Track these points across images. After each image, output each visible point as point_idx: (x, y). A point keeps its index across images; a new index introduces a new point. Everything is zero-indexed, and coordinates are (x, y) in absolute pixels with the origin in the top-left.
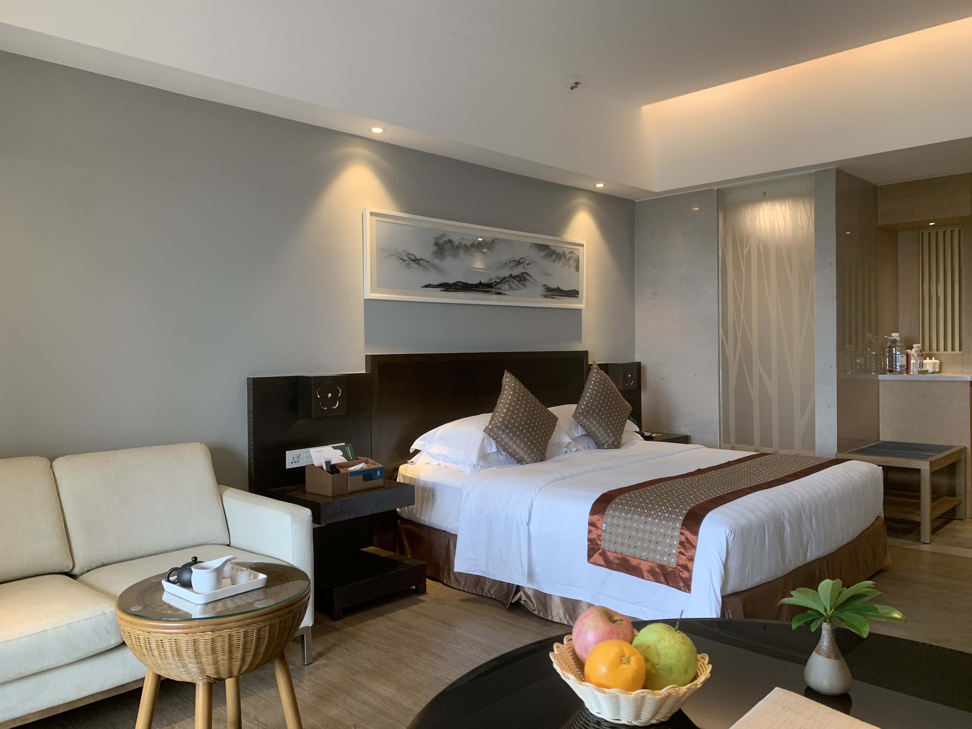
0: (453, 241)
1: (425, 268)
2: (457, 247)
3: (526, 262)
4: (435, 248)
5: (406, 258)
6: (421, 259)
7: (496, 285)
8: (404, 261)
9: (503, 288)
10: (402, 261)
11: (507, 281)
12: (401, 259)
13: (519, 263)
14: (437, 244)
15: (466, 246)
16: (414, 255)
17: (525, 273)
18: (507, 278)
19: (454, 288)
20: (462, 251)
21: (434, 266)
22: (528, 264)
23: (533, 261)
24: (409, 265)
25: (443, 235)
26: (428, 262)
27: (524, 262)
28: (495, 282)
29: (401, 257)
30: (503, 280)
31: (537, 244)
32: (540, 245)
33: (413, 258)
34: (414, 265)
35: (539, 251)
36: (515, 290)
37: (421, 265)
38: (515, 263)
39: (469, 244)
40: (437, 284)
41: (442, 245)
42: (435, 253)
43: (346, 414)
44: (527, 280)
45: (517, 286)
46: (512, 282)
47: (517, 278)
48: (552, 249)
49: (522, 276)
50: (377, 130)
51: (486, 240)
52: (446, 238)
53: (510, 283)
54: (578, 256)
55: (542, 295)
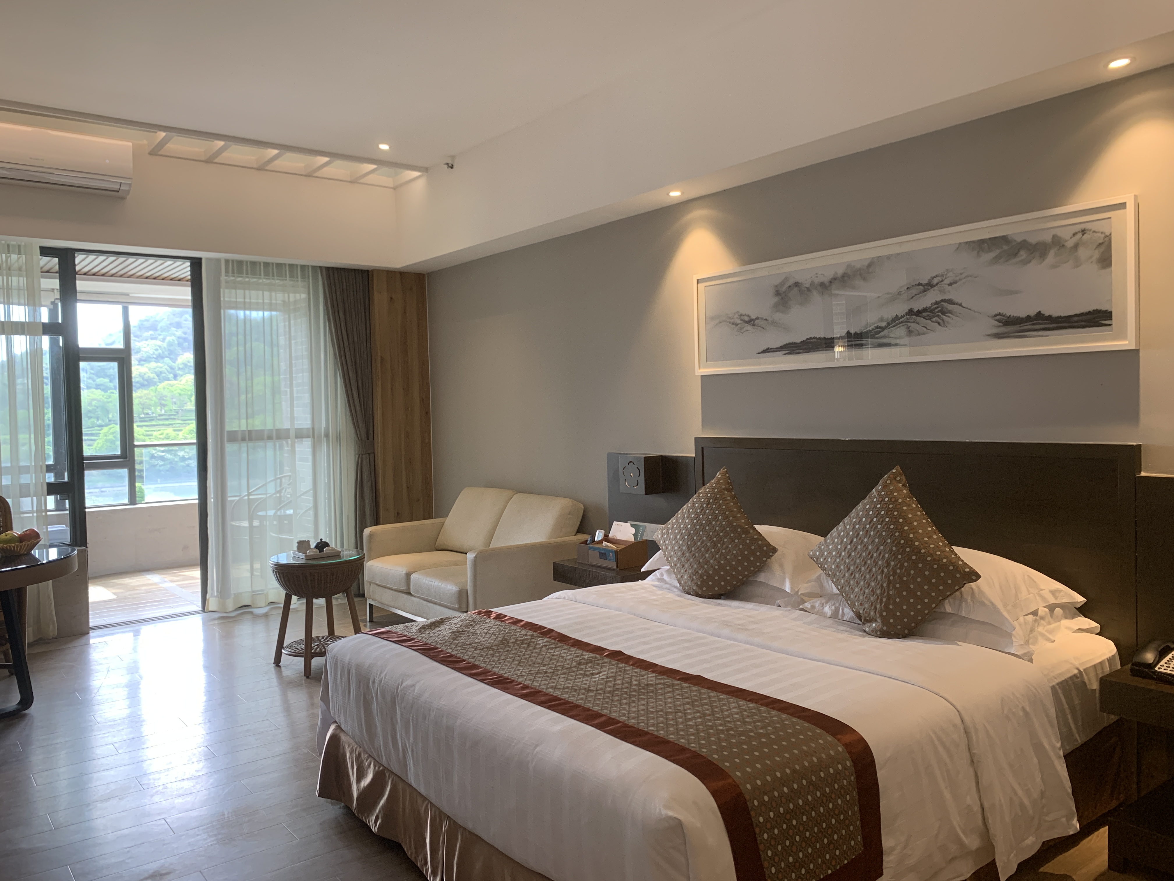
0: (801, 283)
1: (763, 328)
2: (808, 289)
3: (947, 281)
4: (776, 299)
5: (739, 321)
6: (758, 318)
7: (879, 332)
8: (736, 325)
9: (892, 335)
10: (734, 326)
11: (902, 322)
12: (733, 324)
13: (929, 286)
14: (778, 293)
15: (822, 284)
16: (748, 316)
17: (943, 301)
18: (902, 317)
19: (803, 347)
20: (815, 293)
21: (774, 323)
22: (950, 284)
23: (963, 276)
24: (741, 328)
25: (787, 279)
26: (766, 320)
27: (942, 281)
28: (877, 327)
29: (732, 321)
30: (895, 321)
31: (973, 242)
32: (982, 242)
33: (746, 319)
34: (749, 327)
35: (978, 253)
36: (919, 334)
37: (757, 326)
38: (921, 287)
39: (826, 280)
40: (778, 346)
41: (785, 292)
42: (776, 306)
43: (646, 494)
44: (950, 313)
45: (925, 327)
46: (914, 322)
47: (924, 314)
48: (1015, 241)
49: (938, 307)
50: (675, 194)
51: (858, 266)
52: (791, 282)
53: (909, 324)
54: (1108, 234)
55: (989, 335)
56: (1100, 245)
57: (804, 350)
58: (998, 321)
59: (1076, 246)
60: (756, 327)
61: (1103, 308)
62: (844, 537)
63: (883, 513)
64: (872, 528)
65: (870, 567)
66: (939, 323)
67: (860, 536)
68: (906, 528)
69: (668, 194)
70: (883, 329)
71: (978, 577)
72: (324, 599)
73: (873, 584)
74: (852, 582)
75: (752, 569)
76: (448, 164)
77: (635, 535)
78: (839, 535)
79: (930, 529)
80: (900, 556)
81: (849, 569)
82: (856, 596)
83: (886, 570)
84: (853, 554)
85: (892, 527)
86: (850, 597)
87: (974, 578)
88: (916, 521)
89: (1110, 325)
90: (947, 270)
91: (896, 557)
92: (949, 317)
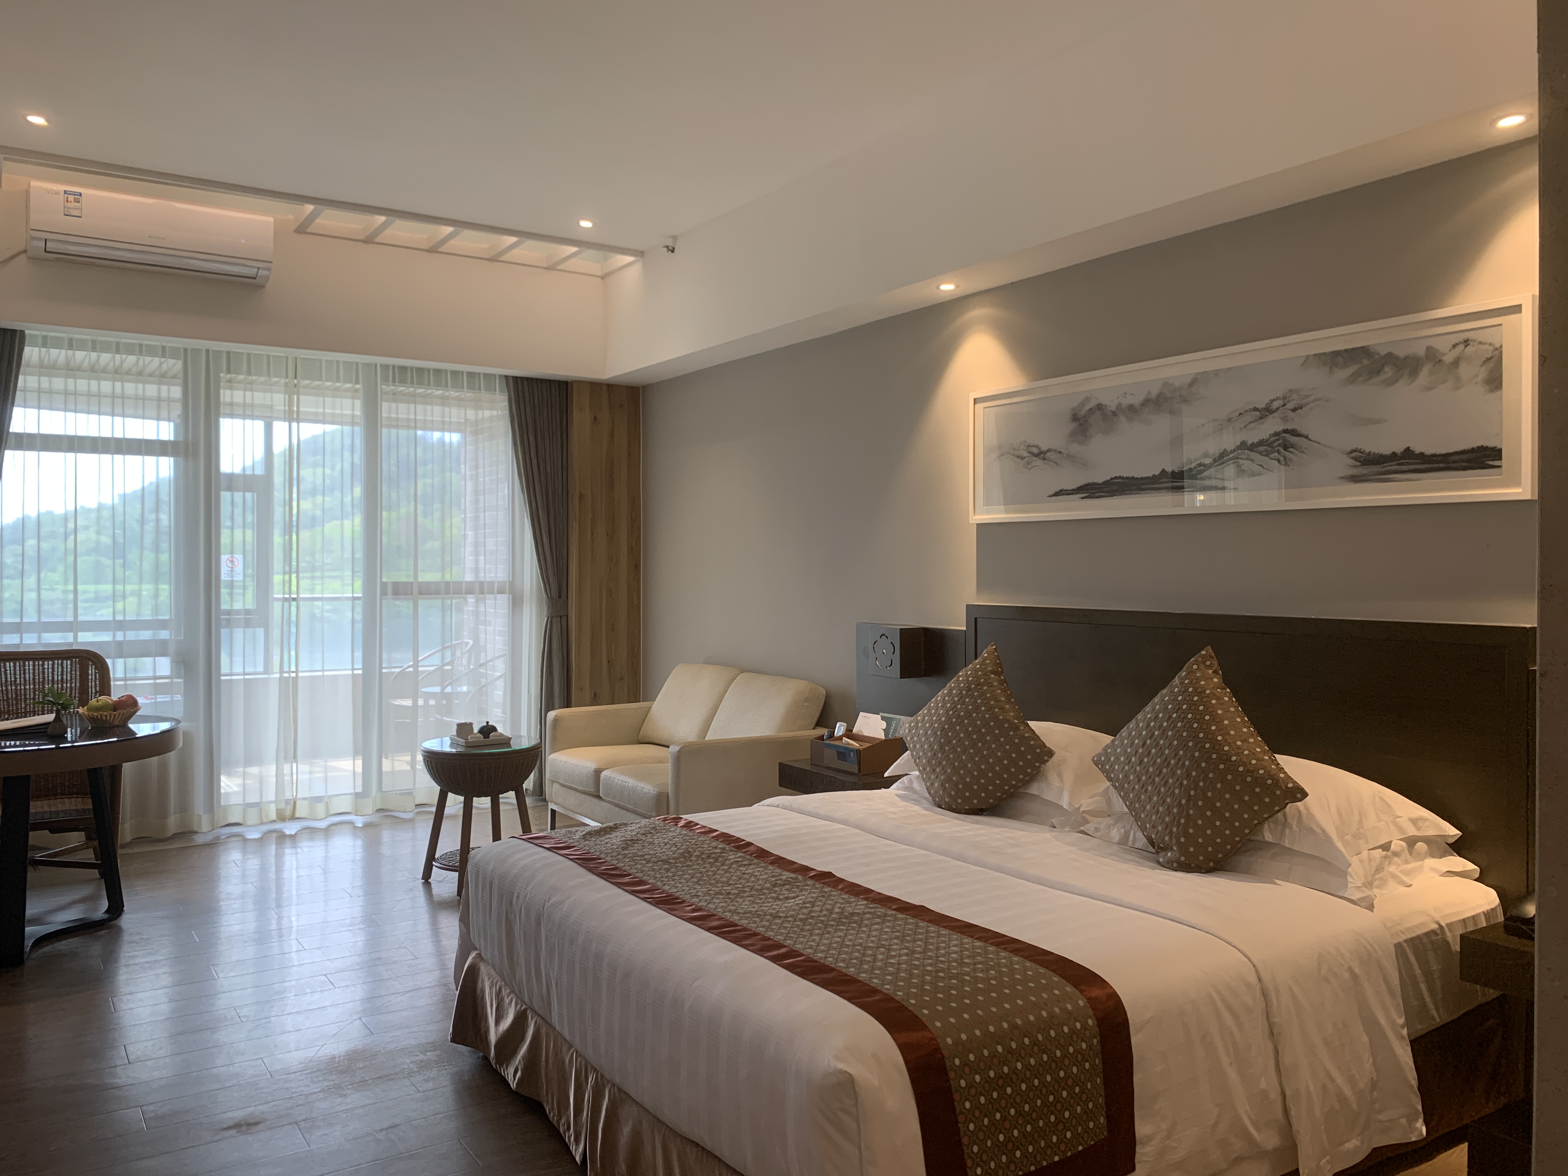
0: (1106, 406)
1: (1056, 463)
2: (1114, 414)
3: (1290, 406)
4: (1073, 426)
5: (1025, 454)
6: (1049, 450)
7: (1201, 472)
8: (1023, 458)
9: (1218, 476)
10: (1019, 460)
11: (1231, 459)
12: (1018, 457)
13: (1267, 412)
14: (1075, 418)
15: (1131, 407)
16: (1037, 447)
17: (1286, 431)
18: (1232, 452)
19: (1106, 489)
20: (1122, 418)
21: (1071, 458)
22: (1294, 410)
23: (1311, 398)
24: (1029, 463)
25: (1087, 400)
26: (1060, 452)
27: (1284, 405)
28: (1200, 465)
29: (1016, 453)
30: (1221, 458)
31: (1324, 354)
32: (1336, 354)
33: (1035, 451)
34: (1038, 462)
35: (1331, 368)
36: (1253, 475)
37: (1048, 460)
38: (1258, 413)
39: (1136, 401)
40: (1075, 487)
41: (1084, 417)
42: (1073, 435)
43: (901, 678)
44: (1293, 448)
45: (1261, 466)
46: (1247, 459)
47: (1260, 448)
48: (1379, 354)
49: (1278, 440)
50: (947, 287)
51: (1177, 384)
52: (1092, 404)
53: (1241, 462)
54: (1497, 346)
55: (1343, 478)
56: (1488, 359)
57: (1107, 492)
58: (1355, 459)
59: (1456, 362)
60: (1046, 462)
61: (1491, 444)
62: (1135, 738)
63: (1185, 707)
64: (1170, 726)
65: (1166, 777)
66: (1279, 461)
67: (1154, 737)
68: (1213, 728)
69: (938, 288)
70: (1207, 467)
71: (1305, 795)
72: (489, 798)
73: (1169, 800)
74: (1143, 797)
75: (1021, 777)
76: (667, 247)
77: (886, 731)
78: (1130, 735)
79: (1245, 730)
80: (1203, 765)
81: (1140, 780)
82: (1147, 815)
83: (1185, 782)
84: (1146, 760)
85: (1195, 725)
86: (1140, 816)
87: (1299, 796)
88: (1227, 719)
89: (1499, 467)
90: (1291, 391)
91: (1199, 766)
92: (1292, 452)
